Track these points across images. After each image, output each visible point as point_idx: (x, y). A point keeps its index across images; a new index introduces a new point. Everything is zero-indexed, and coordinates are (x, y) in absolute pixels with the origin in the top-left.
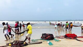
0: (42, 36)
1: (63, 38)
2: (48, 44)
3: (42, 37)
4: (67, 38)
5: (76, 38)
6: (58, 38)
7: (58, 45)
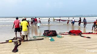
0: (45, 32)
1: (66, 34)
2: (50, 40)
3: (44, 34)
4: (70, 34)
5: (81, 34)
6: (61, 34)
7: (60, 41)
